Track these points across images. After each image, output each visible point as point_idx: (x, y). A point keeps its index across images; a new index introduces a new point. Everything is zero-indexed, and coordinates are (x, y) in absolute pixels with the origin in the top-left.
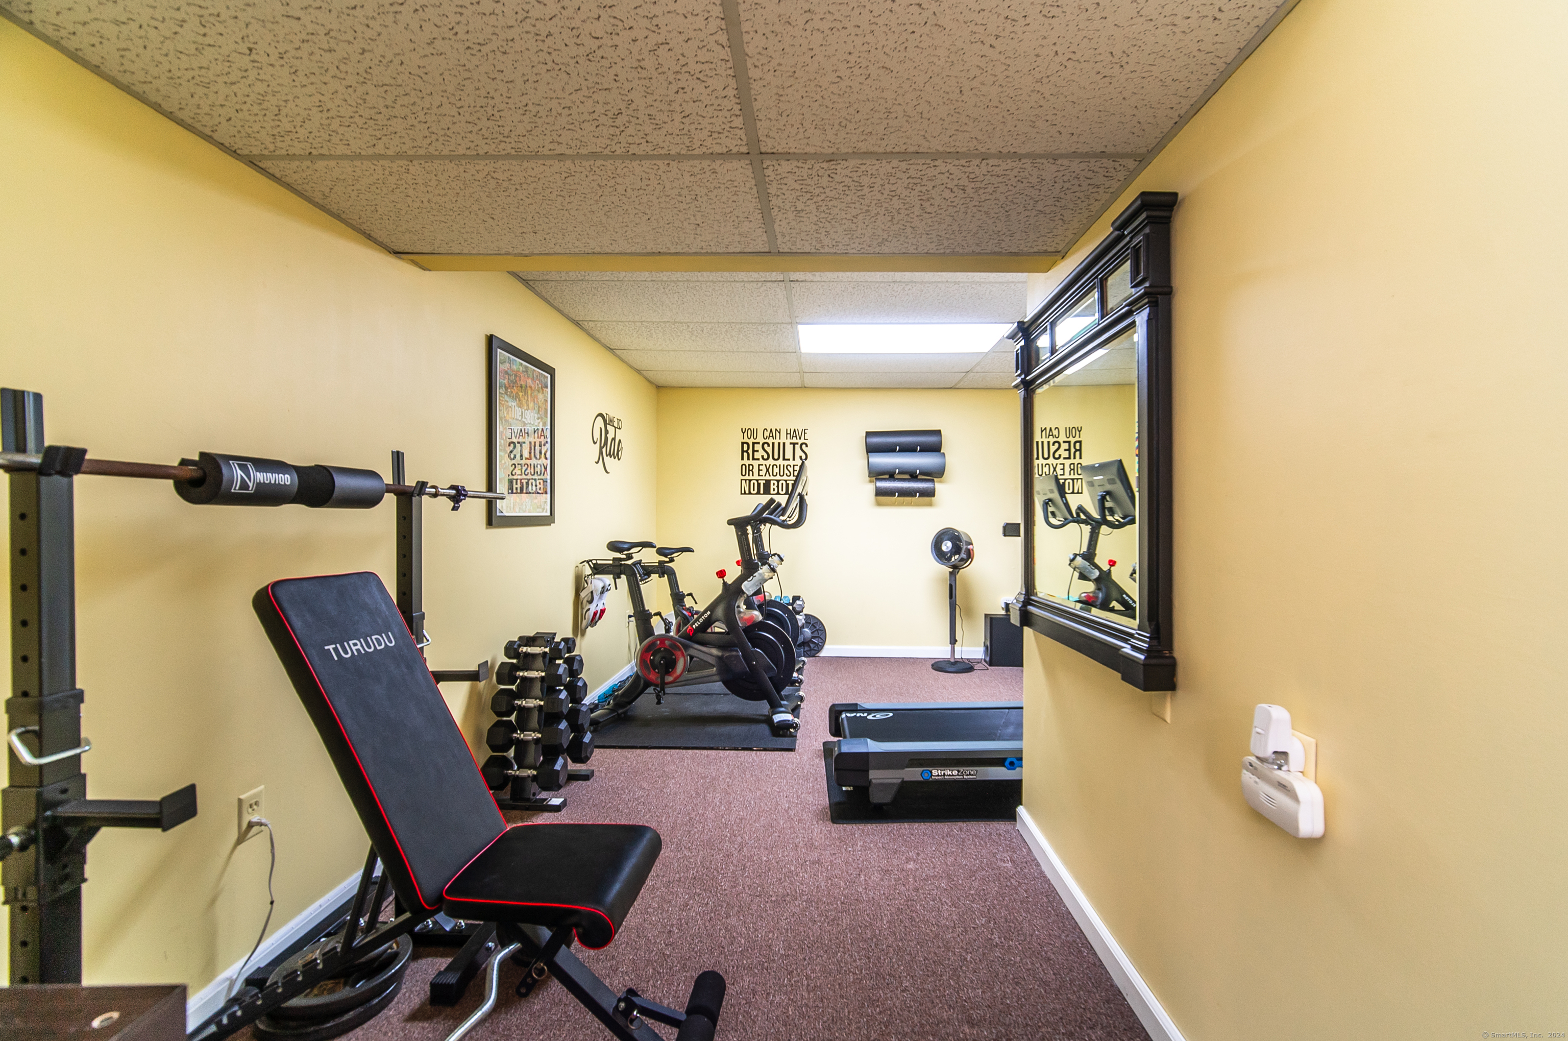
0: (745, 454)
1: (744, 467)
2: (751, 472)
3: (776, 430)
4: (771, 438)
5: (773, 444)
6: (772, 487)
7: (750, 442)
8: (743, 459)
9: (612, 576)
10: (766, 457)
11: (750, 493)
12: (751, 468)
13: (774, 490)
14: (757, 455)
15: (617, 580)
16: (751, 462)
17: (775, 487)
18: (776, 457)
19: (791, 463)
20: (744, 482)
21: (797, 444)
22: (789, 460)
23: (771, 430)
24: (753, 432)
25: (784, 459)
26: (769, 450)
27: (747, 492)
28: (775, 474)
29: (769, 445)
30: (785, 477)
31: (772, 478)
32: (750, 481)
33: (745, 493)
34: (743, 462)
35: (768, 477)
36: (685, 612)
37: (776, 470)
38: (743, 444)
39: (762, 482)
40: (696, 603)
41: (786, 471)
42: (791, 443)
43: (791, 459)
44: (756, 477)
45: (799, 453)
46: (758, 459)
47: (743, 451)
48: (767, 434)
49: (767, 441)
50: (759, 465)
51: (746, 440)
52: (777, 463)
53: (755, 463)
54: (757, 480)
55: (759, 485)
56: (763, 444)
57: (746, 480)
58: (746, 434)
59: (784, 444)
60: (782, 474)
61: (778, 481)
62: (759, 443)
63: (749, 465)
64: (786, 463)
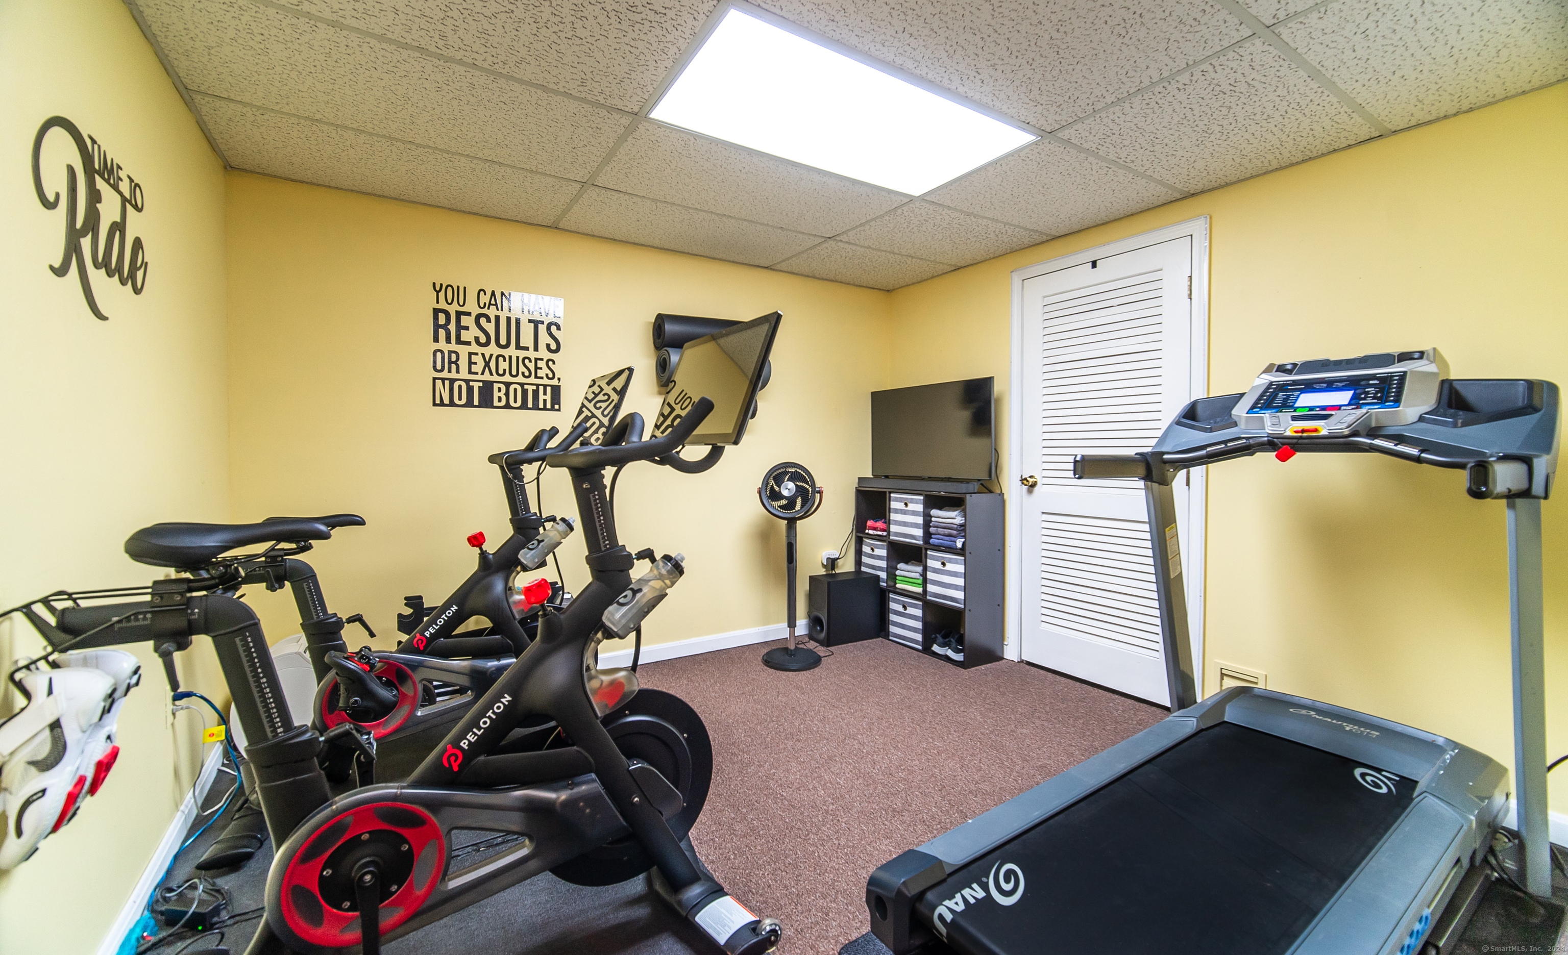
0: (442, 332)
1: (439, 355)
2: (454, 366)
3: (503, 294)
4: (493, 308)
5: (497, 318)
6: (496, 394)
7: (453, 309)
8: (436, 340)
9: (151, 643)
10: (483, 339)
11: (452, 404)
12: (454, 357)
13: (500, 399)
14: (465, 336)
15: (177, 656)
16: (453, 346)
17: (502, 394)
18: (503, 341)
19: (532, 354)
20: (439, 383)
21: (542, 323)
22: (527, 349)
23: (493, 293)
24: (457, 293)
25: (518, 347)
26: (490, 328)
27: (446, 401)
28: (501, 372)
29: (489, 320)
30: (520, 379)
31: (495, 378)
32: (452, 381)
33: (442, 404)
34: (437, 346)
35: (487, 377)
36: (351, 665)
37: (503, 365)
38: (436, 312)
39: (476, 385)
40: (372, 635)
41: (522, 369)
42: (530, 321)
43: (532, 348)
44: (464, 374)
45: (544, 338)
46: (469, 343)
47: (437, 326)
48: (485, 299)
49: (485, 311)
50: (470, 354)
51: (443, 305)
52: (506, 352)
53: (463, 351)
54: (467, 381)
55: (470, 390)
56: (478, 317)
57: (443, 380)
58: (442, 294)
59: (518, 322)
60: (514, 373)
61: (508, 385)
62: (469, 314)
63: (450, 352)
64: (522, 354)
